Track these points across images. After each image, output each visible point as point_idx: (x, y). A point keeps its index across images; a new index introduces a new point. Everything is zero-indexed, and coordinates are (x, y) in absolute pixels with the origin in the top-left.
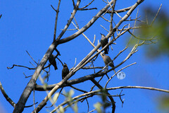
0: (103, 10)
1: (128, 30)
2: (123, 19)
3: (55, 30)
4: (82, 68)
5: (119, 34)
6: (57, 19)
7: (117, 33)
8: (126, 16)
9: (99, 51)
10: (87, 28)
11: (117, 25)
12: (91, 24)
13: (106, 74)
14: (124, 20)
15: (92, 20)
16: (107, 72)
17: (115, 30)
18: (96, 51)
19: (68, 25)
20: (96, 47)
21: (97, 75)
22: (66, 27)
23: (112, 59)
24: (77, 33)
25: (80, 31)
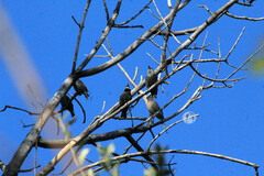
0: (153, 29)
1: (190, 64)
2: (183, 45)
3: (76, 55)
4: (113, 117)
5: (175, 69)
6: (79, 38)
7: (172, 67)
8: (189, 41)
9: (142, 92)
10: (125, 56)
11: (173, 54)
12: (133, 51)
13: (150, 129)
14: (185, 48)
15: (135, 44)
16: (151, 127)
17: (169, 62)
18: (137, 92)
19: (96, 49)
20: (137, 87)
21: (136, 130)
22: (93, 52)
23: (162, 107)
24: (109, 62)
25: (114, 59)
